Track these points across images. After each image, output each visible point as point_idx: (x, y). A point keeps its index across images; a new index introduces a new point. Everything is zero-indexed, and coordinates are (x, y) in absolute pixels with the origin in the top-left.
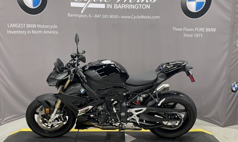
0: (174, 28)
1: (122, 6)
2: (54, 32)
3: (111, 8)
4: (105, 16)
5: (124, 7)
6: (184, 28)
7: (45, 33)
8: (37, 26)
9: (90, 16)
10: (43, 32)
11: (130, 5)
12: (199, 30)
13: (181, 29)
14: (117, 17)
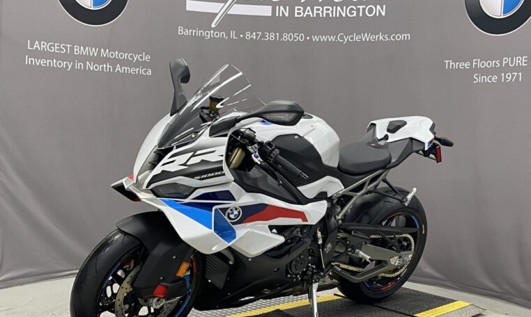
0: (447, 61)
1: (315, 12)
2: (142, 72)
3: (287, 15)
4: (271, 37)
5: (320, 12)
6: (475, 62)
9: (233, 34)
11: (335, 7)
12: (512, 64)
13: (467, 65)
14: (302, 39)
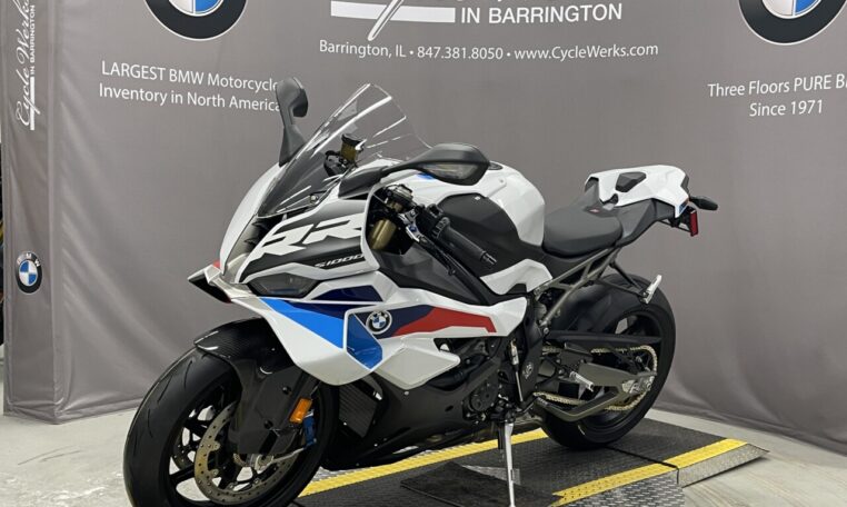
7: (233, 106)
8: (206, 77)
10: (228, 102)
